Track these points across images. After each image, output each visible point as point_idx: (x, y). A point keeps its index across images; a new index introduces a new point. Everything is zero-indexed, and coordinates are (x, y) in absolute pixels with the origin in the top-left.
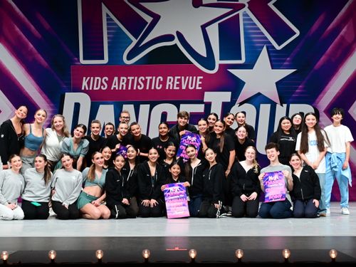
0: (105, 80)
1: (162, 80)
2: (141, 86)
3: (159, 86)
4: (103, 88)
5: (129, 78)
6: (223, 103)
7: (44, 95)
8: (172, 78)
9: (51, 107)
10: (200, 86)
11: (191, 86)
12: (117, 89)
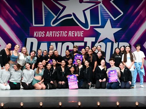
0: (43, 33)
1: (67, 33)
2: (58, 35)
3: (65, 35)
5: (53, 32)
6: (92, 42)
7: (19, 39)
8: (71, 32)
9: (21, 44)
10: (82, 35)
11: (79, 35)
12: (48, 36)
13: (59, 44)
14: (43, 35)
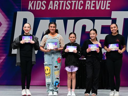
0: (44, 3)
1: (82, 3)
2: (68, 7)
3: (80, 7)
4: (42, 9)
5: (60, 1)
6: (124, 19)
7: (3, 13)
8: (89, 2)
9: (8, 21)
10: (109, 7)
11: (103, 7)
12: (52, 9)
13: (69, 21)
14: (43, 8)
